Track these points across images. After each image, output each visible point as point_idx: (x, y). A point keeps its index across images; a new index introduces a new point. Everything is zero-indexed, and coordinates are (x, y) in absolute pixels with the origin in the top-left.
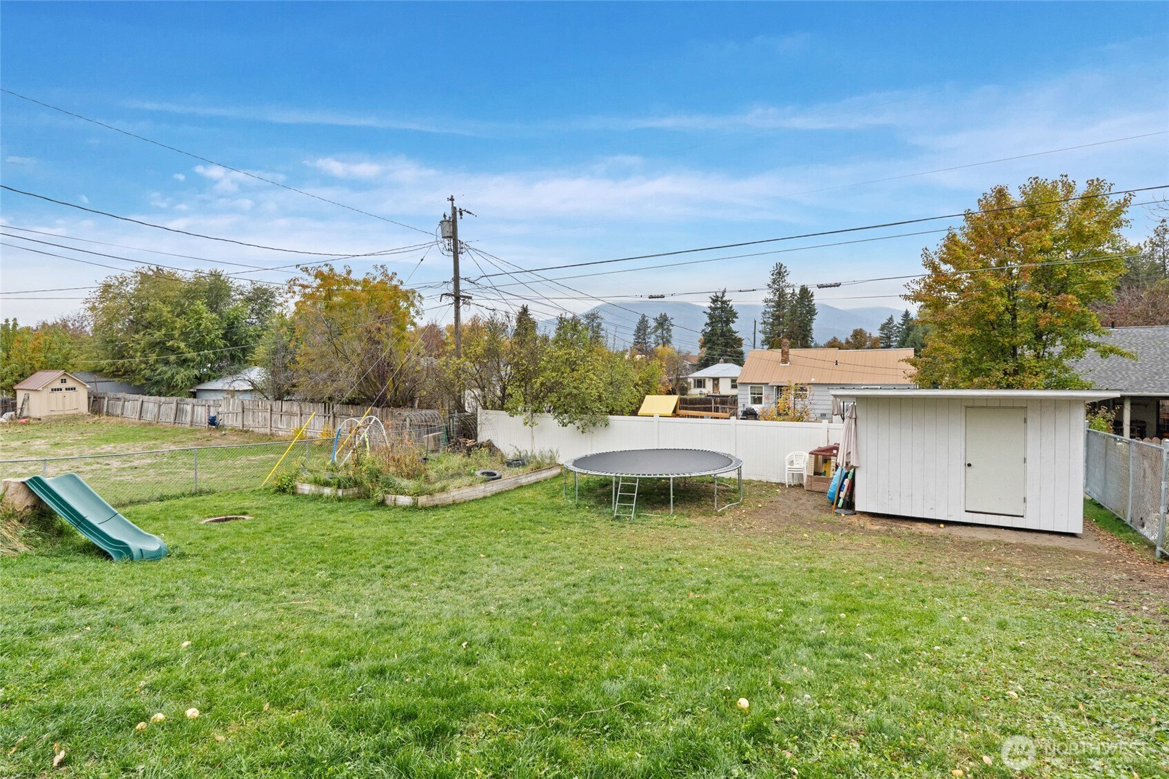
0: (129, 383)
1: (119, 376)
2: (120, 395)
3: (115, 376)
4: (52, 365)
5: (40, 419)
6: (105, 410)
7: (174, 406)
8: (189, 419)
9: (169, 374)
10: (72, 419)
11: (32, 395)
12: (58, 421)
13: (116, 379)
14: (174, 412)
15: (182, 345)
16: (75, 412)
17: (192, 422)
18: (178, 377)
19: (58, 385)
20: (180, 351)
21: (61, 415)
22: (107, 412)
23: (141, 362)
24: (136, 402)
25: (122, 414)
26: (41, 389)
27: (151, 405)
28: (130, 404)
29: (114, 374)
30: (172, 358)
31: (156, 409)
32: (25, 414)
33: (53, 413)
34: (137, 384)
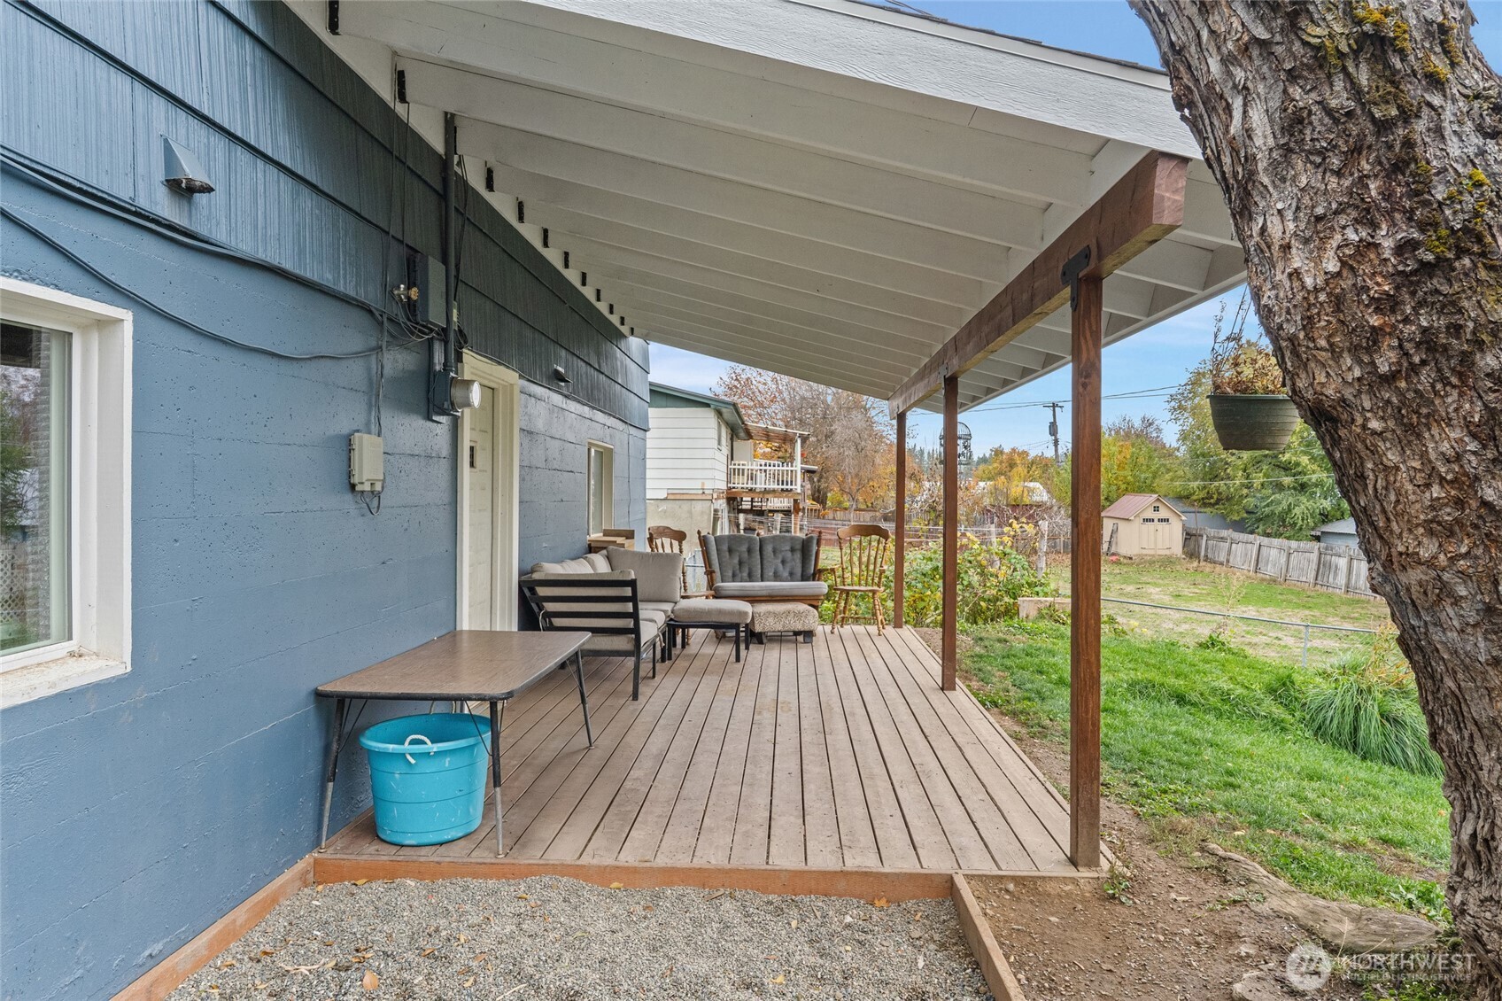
0: (1224, 517)
1: (1213, 505)
2: (1224, 533)
3: (1205, 505)
4: (1139, 487)
5: (1131, 558)
6: (1203, 554)
7: (1314, 556)
8: (1341, 580)
9: (1284, 505)
10: (1167, 562)
11: (1122, 525)
12: (1152, 563)
13: (1208, 510)
14: (1314, 566)
15: (1305, 460)
16: (1168, 552)
17: (1347, 586)
18: (1297, 511)
19: (1150, 514)
20: (1300, 469)
21: (1153, 556)
22: (1206, 556)
23: (1242, 485)
24: (1249, 546)
25: (1228, 561)
26: (1132, 518)
27: (1274, 552)
28: (1242, 548)
29: (1205, 503)
30: (1287, 480)
31: (1283, 560)
32: (1113, 550)
33: (1144, 552)
34: (1236, 518)
